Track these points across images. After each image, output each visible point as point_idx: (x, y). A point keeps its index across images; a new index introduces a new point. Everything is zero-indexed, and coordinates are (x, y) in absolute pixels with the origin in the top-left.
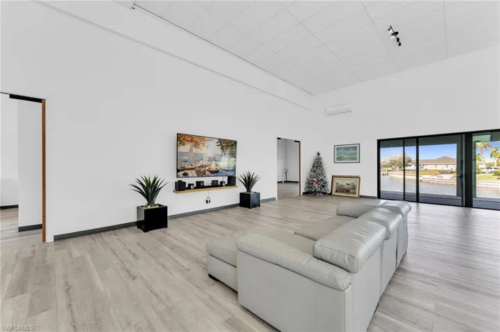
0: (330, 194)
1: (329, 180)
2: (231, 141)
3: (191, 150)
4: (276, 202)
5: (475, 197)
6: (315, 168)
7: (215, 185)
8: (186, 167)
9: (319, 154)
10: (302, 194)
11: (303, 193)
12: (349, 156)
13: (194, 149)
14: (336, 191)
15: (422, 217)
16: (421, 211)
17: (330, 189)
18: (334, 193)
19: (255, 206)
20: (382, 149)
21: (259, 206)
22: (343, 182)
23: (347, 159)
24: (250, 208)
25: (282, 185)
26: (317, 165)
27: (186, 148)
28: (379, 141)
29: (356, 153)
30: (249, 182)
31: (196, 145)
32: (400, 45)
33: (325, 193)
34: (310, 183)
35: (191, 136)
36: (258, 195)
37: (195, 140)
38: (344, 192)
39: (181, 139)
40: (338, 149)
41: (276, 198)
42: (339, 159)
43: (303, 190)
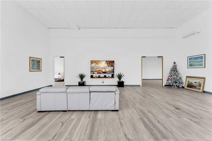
2: (111, 61)
3: (95, 65)
7: (105, 77)
8: (94, 71)
10: (164, 85)
11: (165, 85)
12: (198, 64)
13: (96, 65)
18: (186, 88)
22: (193, 81)
23: (196, 65)
27: (94, 65)
29: (202, 61)
30: (120, 77)
31: (97, 64)
35: (95, 61)
37: (97, 62)
38: (192, 88)
39: (92, 62)
40: (190, 59)
41: (141, 86)
42: (191, 65)
43: (164, 84)
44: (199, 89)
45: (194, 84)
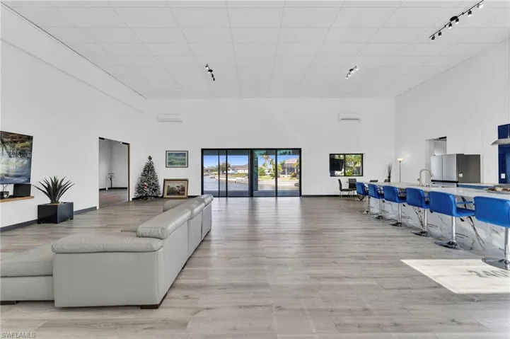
0: (162, 197)
1: (161, 183)
4: (97, 212)
5: (257, 190)
6: (146, 172)
9: (150, 158)
10: (131, 200)
11: (133, 199)
12: (179, 162)
14: (168, 194)
15: (229, 206)
16: (229, 202)
17: (162, 192)
18: (165, 196)
19: (64, 220)
20: (204, 157)
21: (72, 219)
22: (174, 185)
23: (177, 164)
24: (56, 223)
25: (105, 194)
26: (149, 170)
28: (203, 150)
29: (185, 159)
30: (54, 190)
32: (214, 79)
33: (156, 197)
34: (140, 188)
36: (71, 205)
38: (174, 194)
40: (169, 154)
41: (98, 208)
42: (171, 163)
43: (132, 196)
44: (183, 194)
45: (177, 189)
